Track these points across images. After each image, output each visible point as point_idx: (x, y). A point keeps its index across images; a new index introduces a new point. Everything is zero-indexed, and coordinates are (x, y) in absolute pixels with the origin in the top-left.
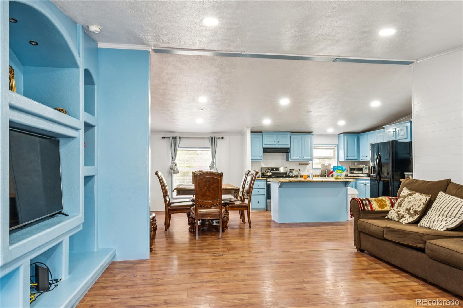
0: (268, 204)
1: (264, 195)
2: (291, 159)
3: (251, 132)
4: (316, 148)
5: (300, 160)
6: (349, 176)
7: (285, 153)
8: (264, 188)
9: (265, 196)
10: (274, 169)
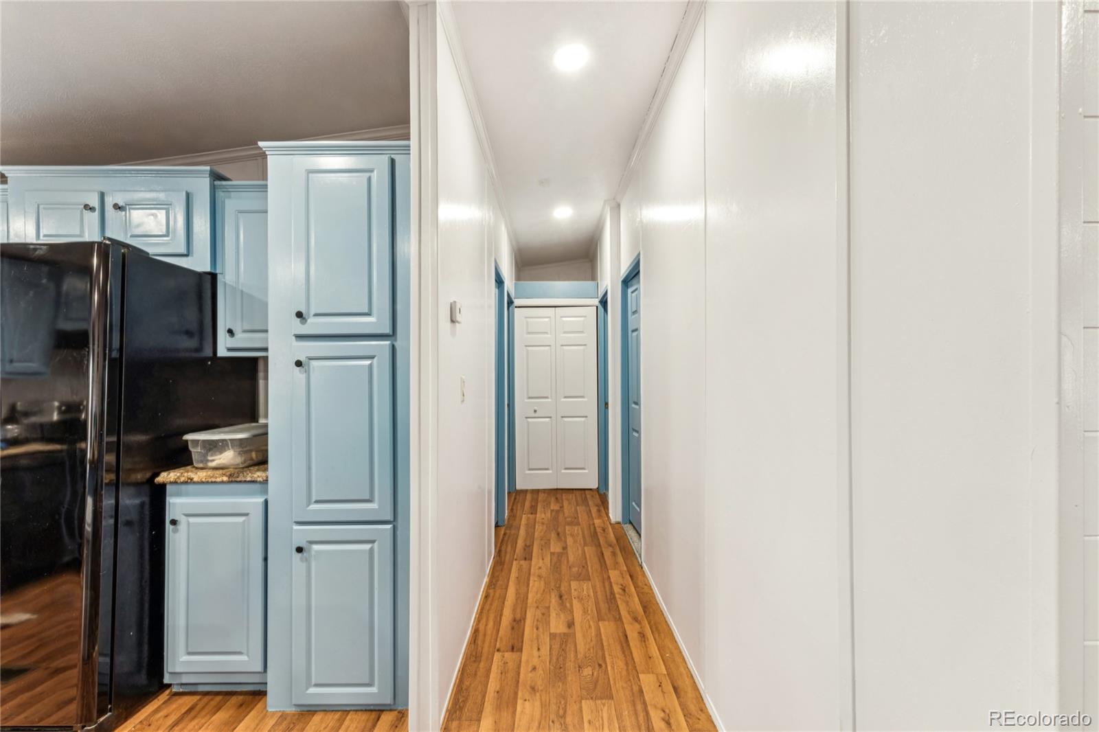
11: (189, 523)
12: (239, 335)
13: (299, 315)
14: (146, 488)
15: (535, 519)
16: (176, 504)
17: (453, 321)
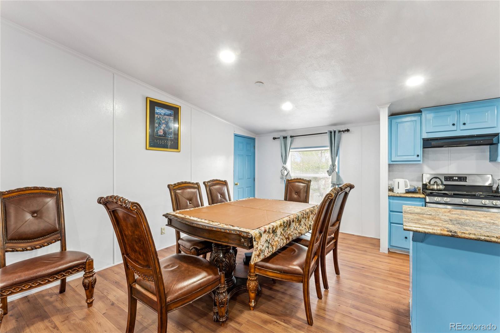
3: (390, 115)
7: (488, 147)
10: (453, 177)
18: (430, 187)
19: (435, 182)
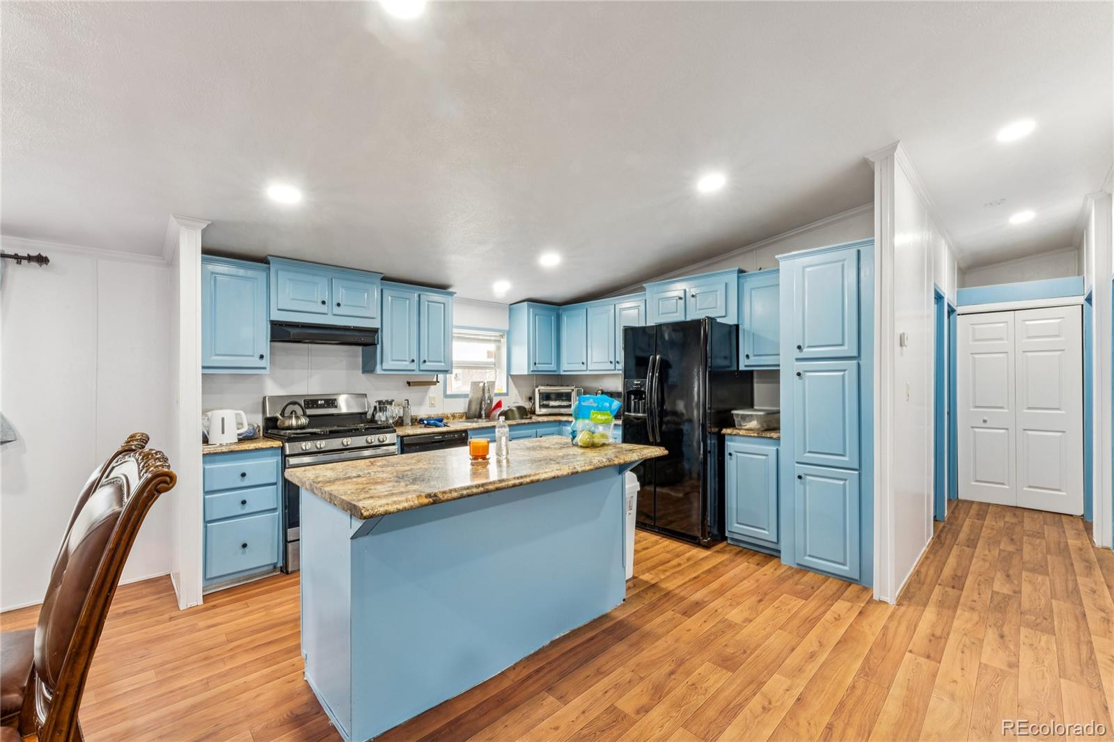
0: (288, 546)
1: (274, 510)
2: (384, 368)
3: (205, 251)
4: (461, 338)
5: (413, 370)
6: (537, 413)
7: (360, 349)
8: (275, 484)
9: (279, 513)
10: (317, 400)
11: (737, 456)
12: (752, 358)
13: (799, 347)
14: (715, 437)
15: (983, 524)
16: (731, 445)
17: (901, 345)
18: (284, 423)
19: (292, 413)
